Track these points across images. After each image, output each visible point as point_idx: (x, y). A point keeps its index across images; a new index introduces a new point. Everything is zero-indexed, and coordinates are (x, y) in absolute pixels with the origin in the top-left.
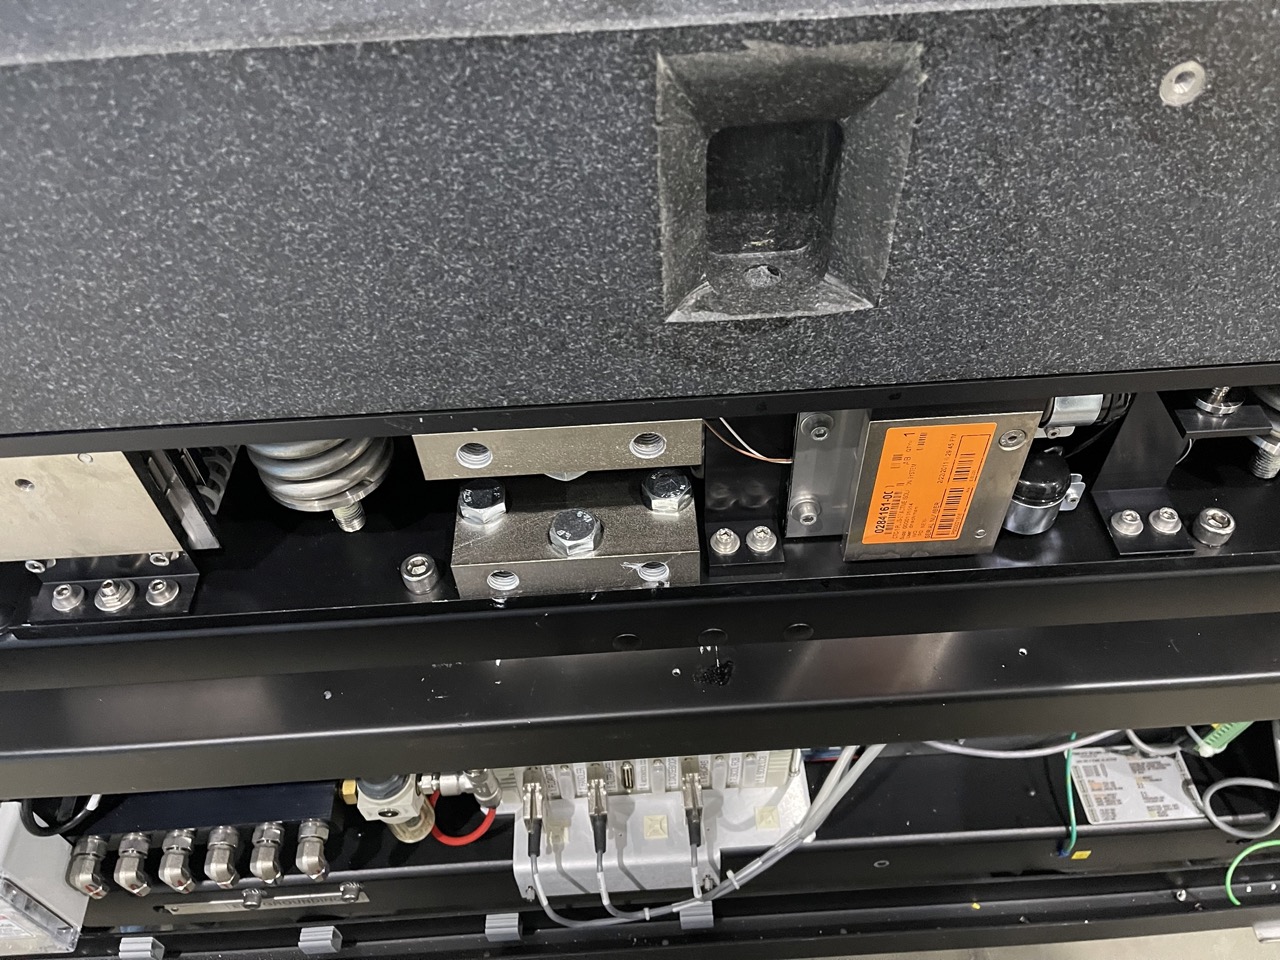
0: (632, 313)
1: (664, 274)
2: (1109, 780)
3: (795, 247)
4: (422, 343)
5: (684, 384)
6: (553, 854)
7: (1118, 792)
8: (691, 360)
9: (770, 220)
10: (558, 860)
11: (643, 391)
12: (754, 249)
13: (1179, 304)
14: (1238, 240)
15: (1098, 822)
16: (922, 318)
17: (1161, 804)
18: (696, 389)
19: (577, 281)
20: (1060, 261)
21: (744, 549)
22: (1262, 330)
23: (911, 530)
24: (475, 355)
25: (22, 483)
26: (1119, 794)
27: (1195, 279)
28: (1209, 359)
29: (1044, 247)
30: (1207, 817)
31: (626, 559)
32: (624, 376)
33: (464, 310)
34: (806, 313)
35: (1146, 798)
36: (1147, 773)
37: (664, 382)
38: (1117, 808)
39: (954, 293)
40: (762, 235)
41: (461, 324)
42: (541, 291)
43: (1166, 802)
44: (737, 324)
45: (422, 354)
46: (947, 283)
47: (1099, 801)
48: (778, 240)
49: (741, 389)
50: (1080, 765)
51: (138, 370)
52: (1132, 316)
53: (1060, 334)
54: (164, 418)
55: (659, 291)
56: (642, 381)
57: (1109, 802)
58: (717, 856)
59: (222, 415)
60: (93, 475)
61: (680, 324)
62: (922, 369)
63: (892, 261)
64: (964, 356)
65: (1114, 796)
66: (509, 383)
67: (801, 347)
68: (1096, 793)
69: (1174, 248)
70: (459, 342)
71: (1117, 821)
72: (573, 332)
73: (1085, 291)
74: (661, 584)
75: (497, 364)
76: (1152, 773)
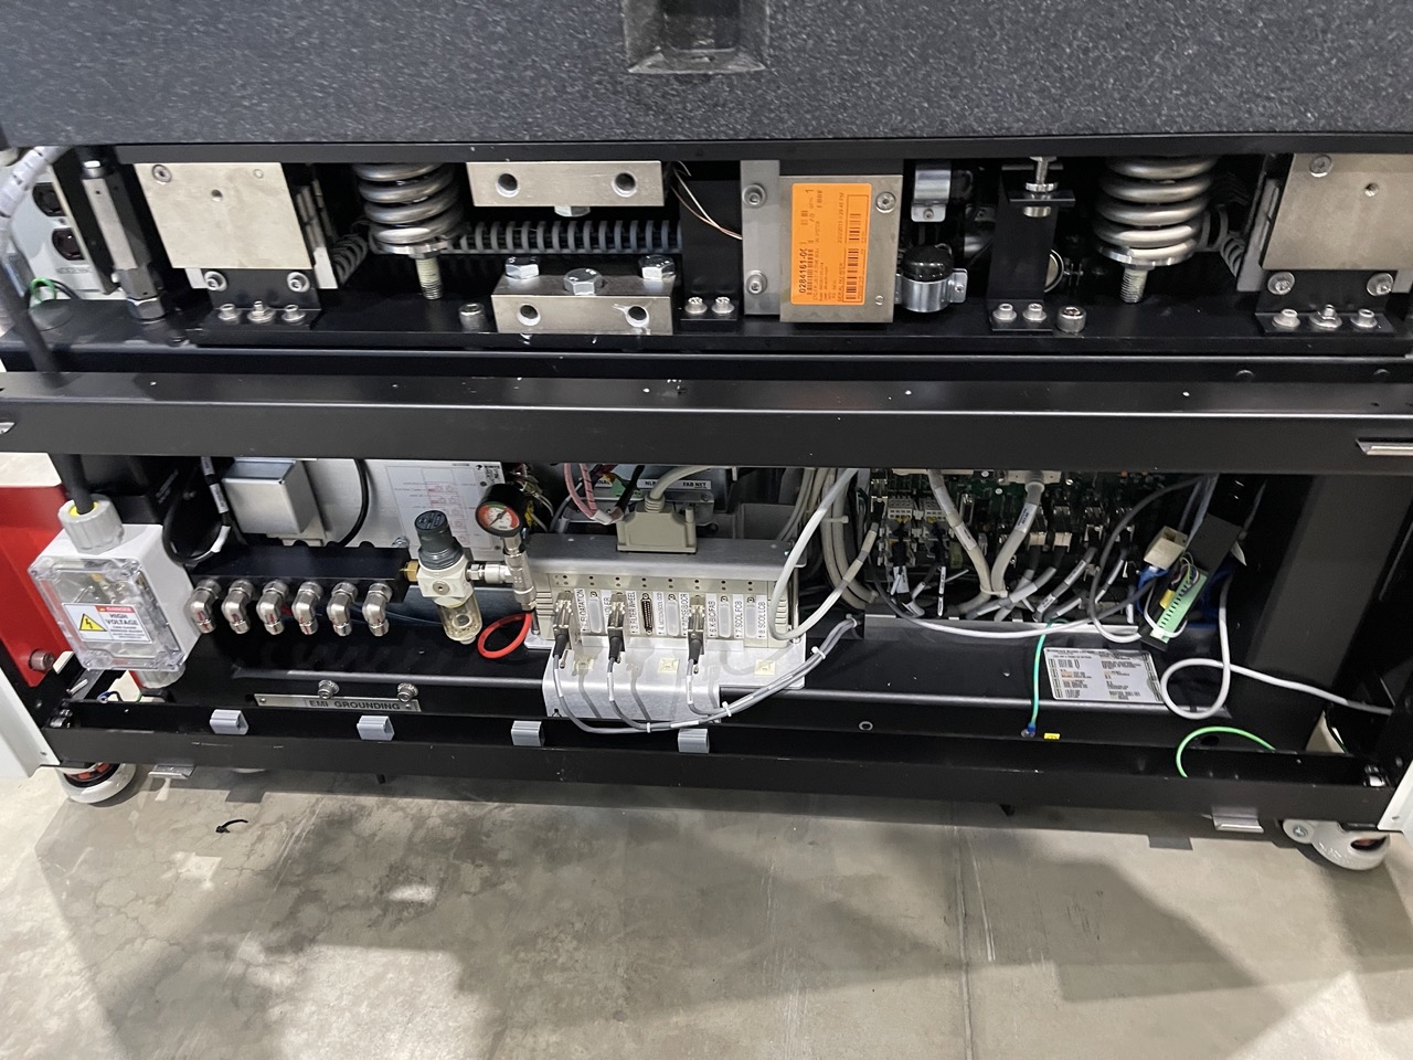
0: (607, 63)
1: (626, 32)
2: (1080, 671)
3: (728, 47)
4: (476, 81)
5: (646, 129)
6: (578, 676)
7: (1085, 679)
8: (649, 108)
9: (709, 23)
10: (581, 681)
11: (618, 133)
12: (701, 47)
13: (974, 77)
14: (1000, 22)
15: (1062, 697)
16: (800, 80)
17: (1124, 691)
18: (653, 134)
19: (571, 35)
20: (883, 34)
21: (709, 313)
22: (1041, 104)
23: (827, 292)
24: (507, 94)
25: (217, 194)
26: (1086, 681)
27: (979, 56)
28: (1008, 129)
29: (870, 23)
30: (1165, 704)
31: (616, 301)
32: (605, 117)
33: (500, 54)
34: (722, 72)
35: (1110, 685)
36: (1116, 669)
37: (632, 125)
38: (1082, 690)
39: (817, 59)
40: (707, 37)
41: (500, 67)
42: (547, 40)
43: (1128, 690)
44: (676, 77)
45: (473, 89)
46: (811, 50)
47: (1067, 684)
48: (717, 42)
49: (685, 135)
50: (1056, 660)
51: (301, 93)
52: (944, 86)
53: (897, 100)
54: (312, 135)
55: (623, 46)
56: (617, 123)
57: (1075, 685)
58: (716, 692)
59: (346, 135)
60: (262, 189)
61: (640, 75)
62: (806, 126)
63: (772, 30)
64: (834, 115)
65: (1081, 682)
66: (530, 120)
67: (721, 101)
68: (1066, 679)
69: (958, 27)
70: (498, 82)
71: (1080, 698)
72: (570, 77)
73: (905, 62)
74: (643, 330)
75: (522, 102)
76: (1122, 669)
